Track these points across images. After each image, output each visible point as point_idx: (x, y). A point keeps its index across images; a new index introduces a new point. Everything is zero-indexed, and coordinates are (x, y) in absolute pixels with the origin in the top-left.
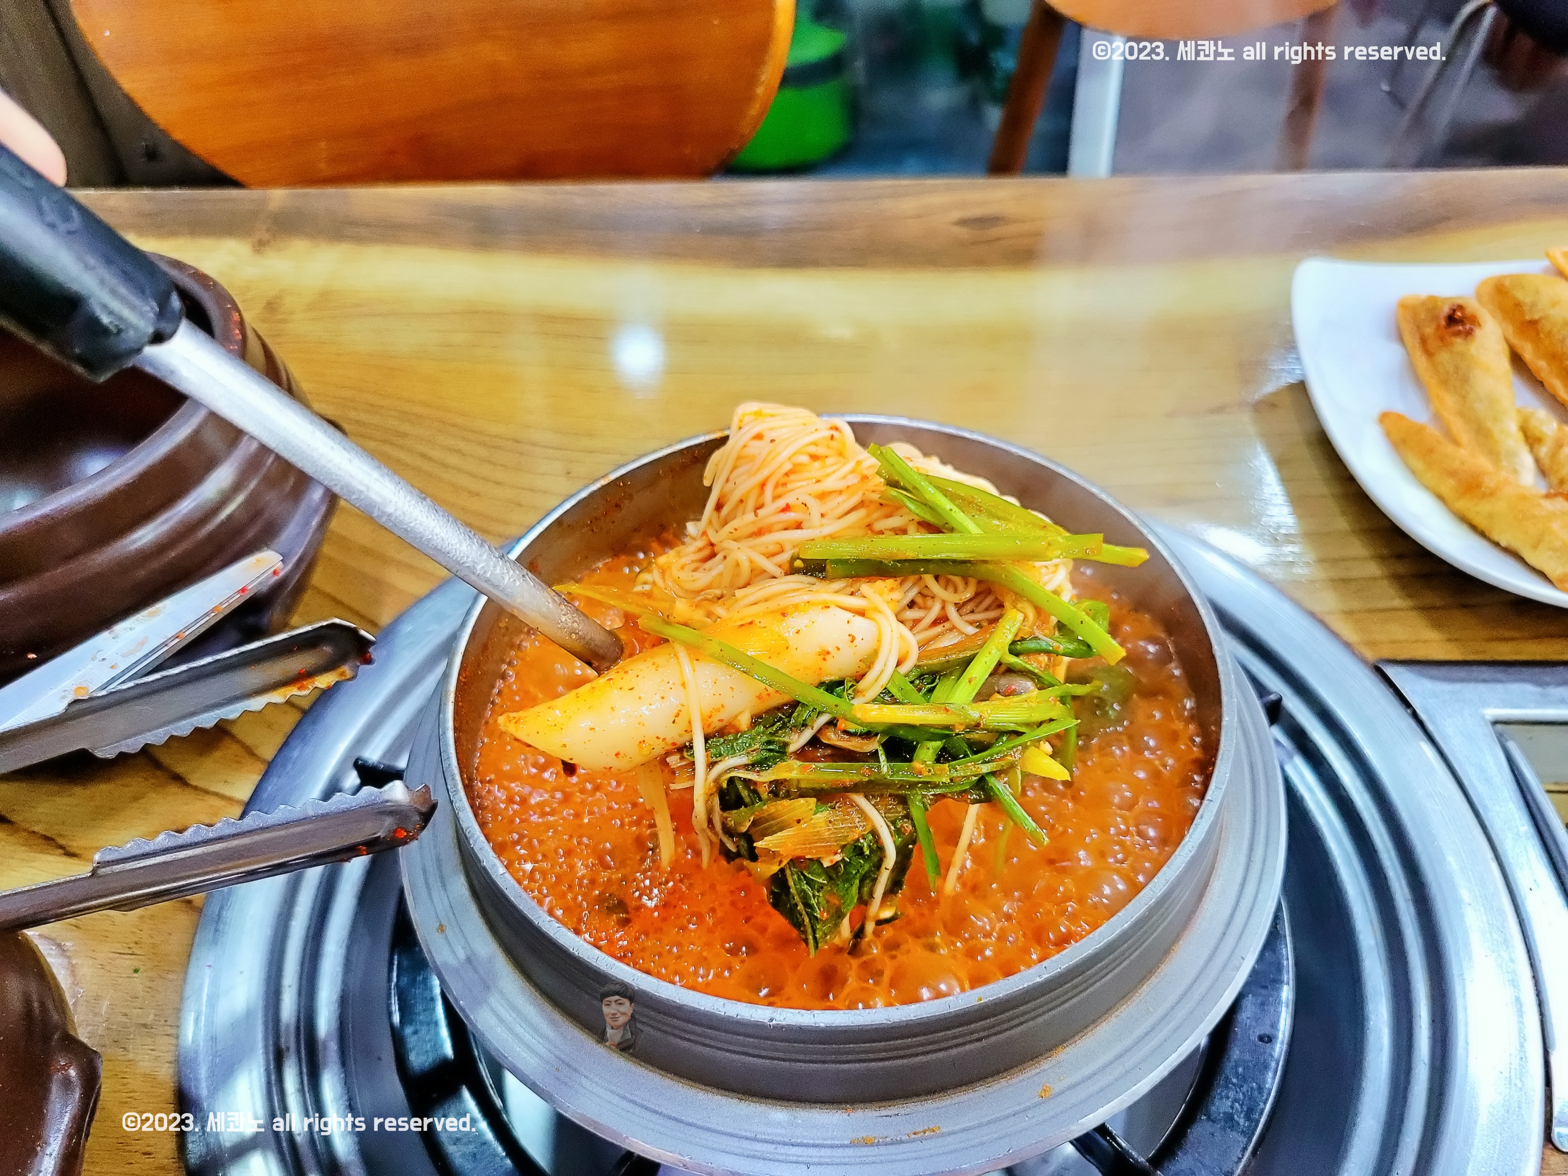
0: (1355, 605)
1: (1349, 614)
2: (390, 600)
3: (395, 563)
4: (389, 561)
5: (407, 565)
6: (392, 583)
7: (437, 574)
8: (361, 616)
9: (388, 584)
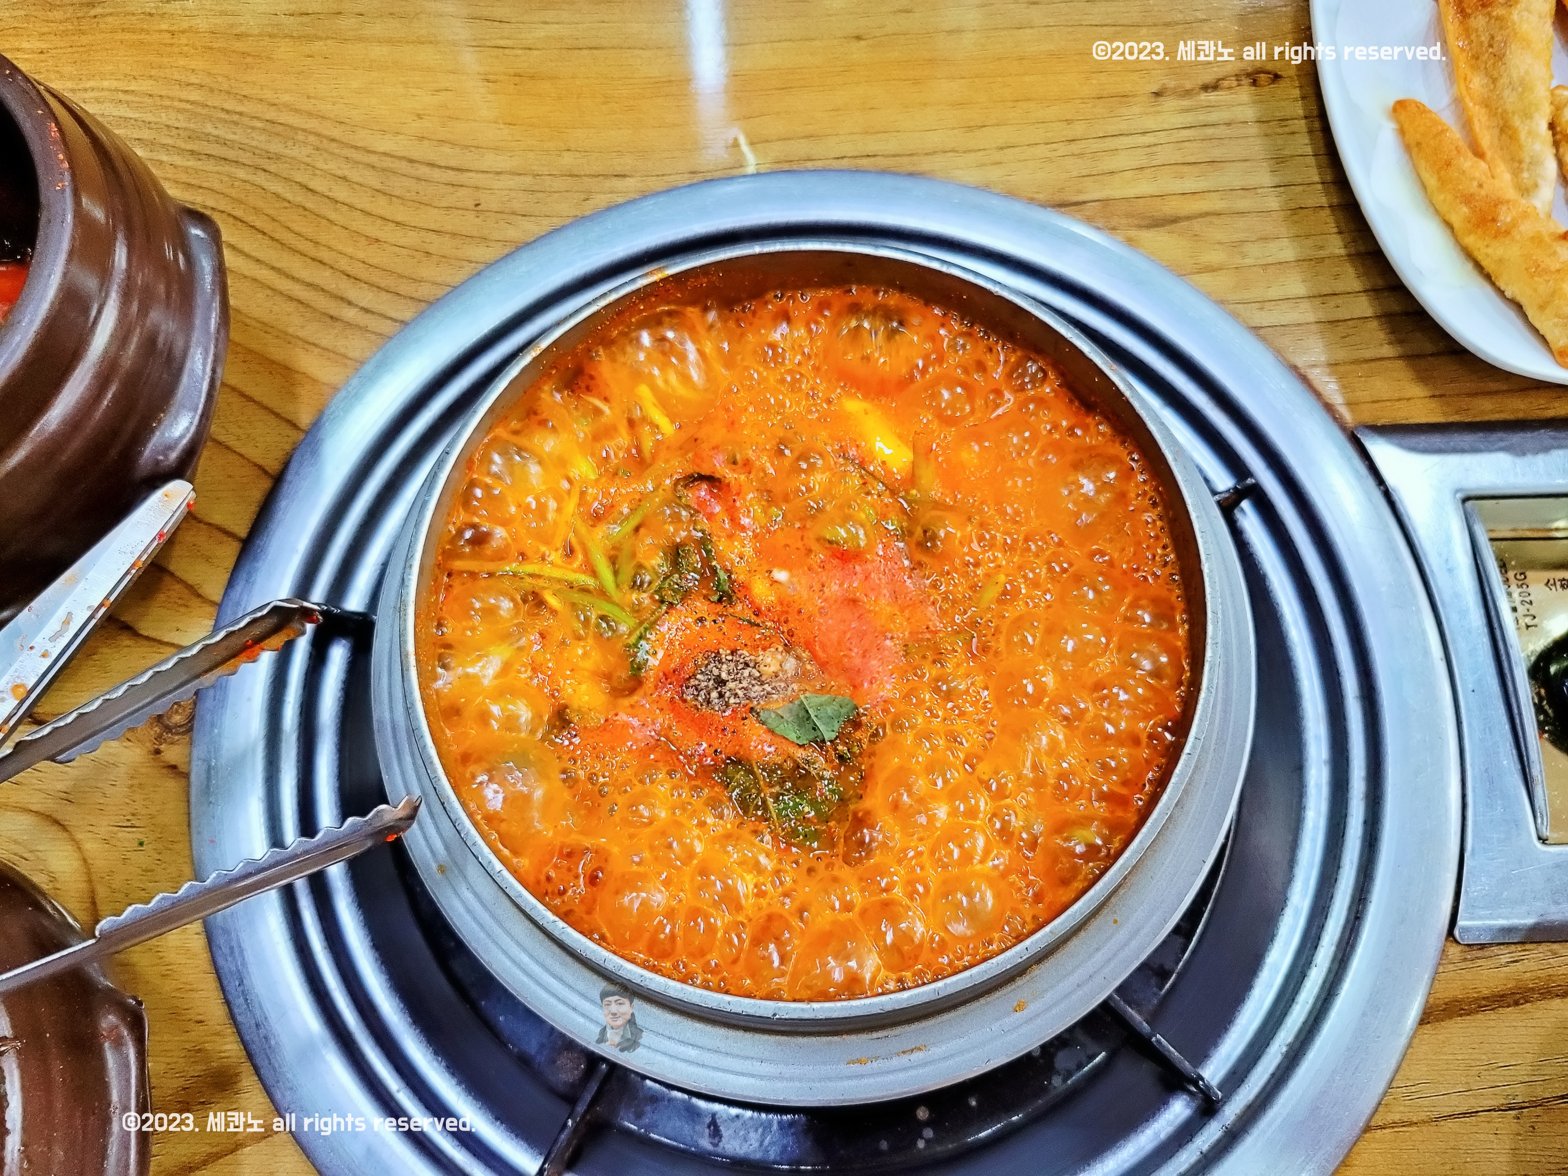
0: (1342, 354)
1: (1333, 365)
2: (305, 393)
3: (300, 343)
4: (293, 340)
5: (314, 344)
6: (302, 370)
7: (351, 355)
8: (277, 415)
9: (298, 372)
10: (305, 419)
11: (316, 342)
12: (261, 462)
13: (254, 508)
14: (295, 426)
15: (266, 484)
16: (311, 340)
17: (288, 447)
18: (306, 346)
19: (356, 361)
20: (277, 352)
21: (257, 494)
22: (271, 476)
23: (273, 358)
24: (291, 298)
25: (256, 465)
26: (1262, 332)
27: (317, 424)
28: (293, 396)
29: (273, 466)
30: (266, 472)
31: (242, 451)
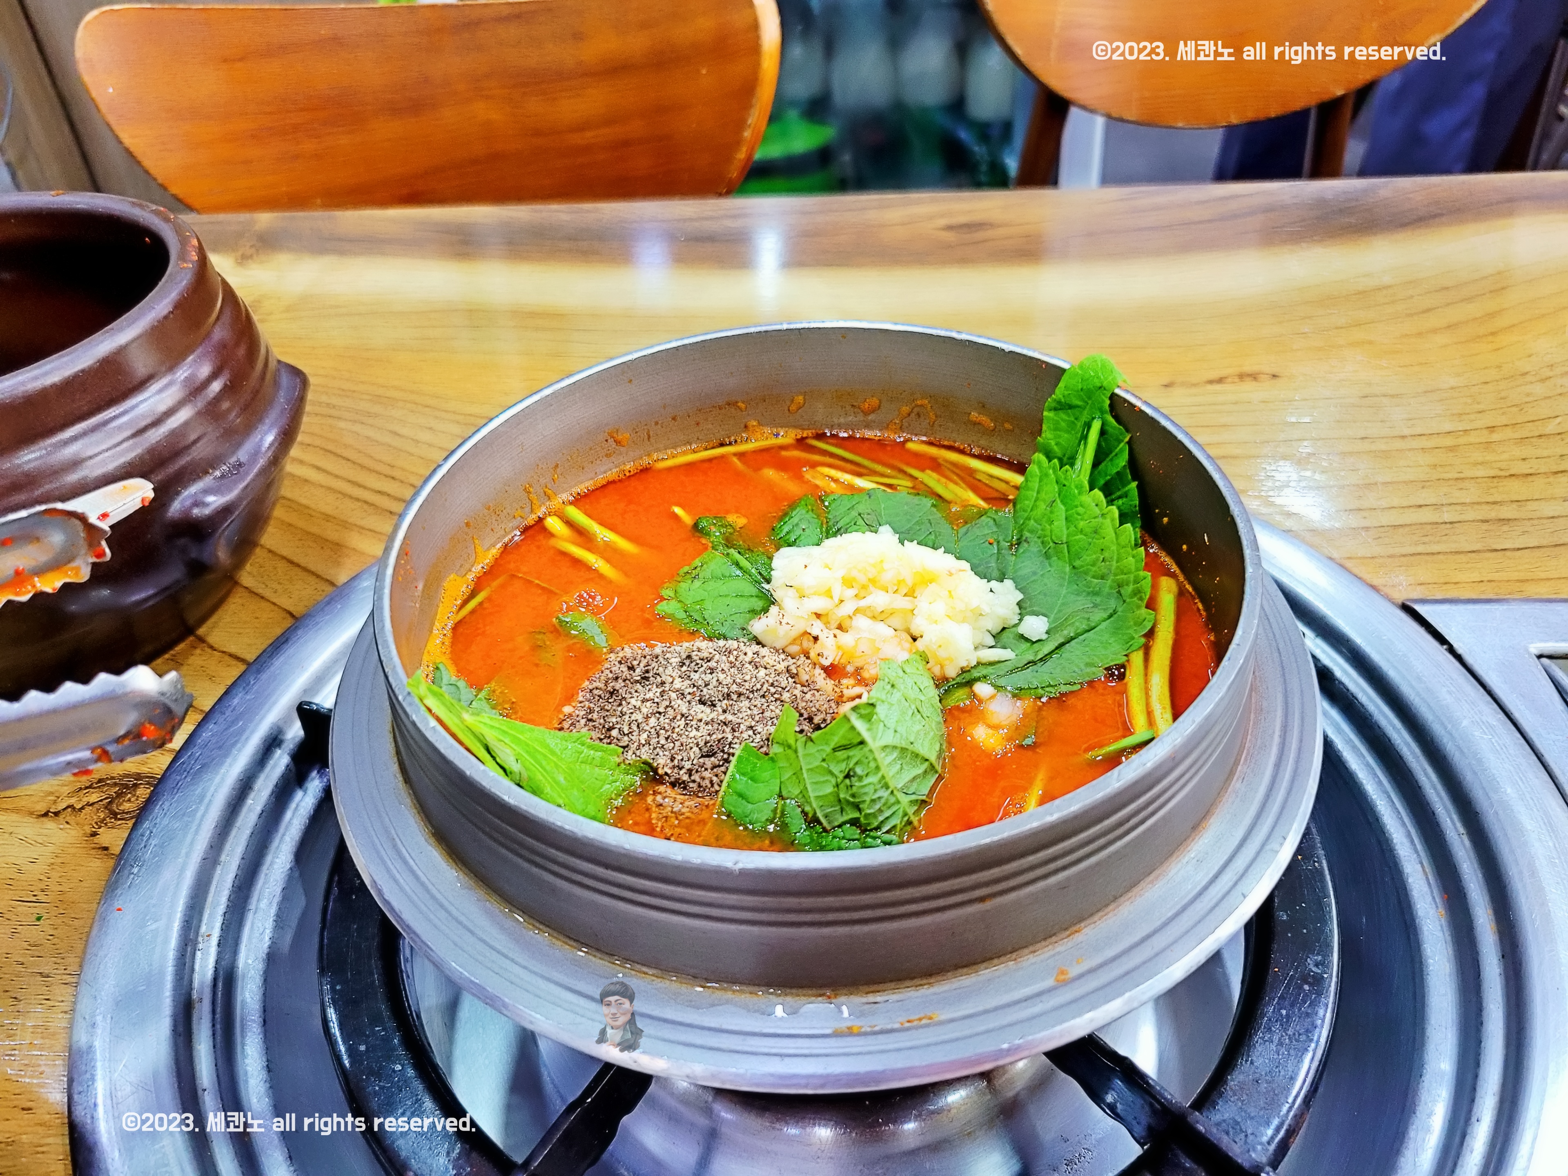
2: (349, 561)
4: (350, 527)
6: (351, 547)
8: (318, 576)
9: (347, 548)
10: (342, 579)
14: (332, 584)
15: (288, 623)
17: (320, 599)
18: (361, 530)
22: (295, 618)
23: (328, 538)
24: (358, 500)
25: (285, 611)
28: (337, 563)
29: (300, 610)
30: (290, 614)
31: (276, 600)
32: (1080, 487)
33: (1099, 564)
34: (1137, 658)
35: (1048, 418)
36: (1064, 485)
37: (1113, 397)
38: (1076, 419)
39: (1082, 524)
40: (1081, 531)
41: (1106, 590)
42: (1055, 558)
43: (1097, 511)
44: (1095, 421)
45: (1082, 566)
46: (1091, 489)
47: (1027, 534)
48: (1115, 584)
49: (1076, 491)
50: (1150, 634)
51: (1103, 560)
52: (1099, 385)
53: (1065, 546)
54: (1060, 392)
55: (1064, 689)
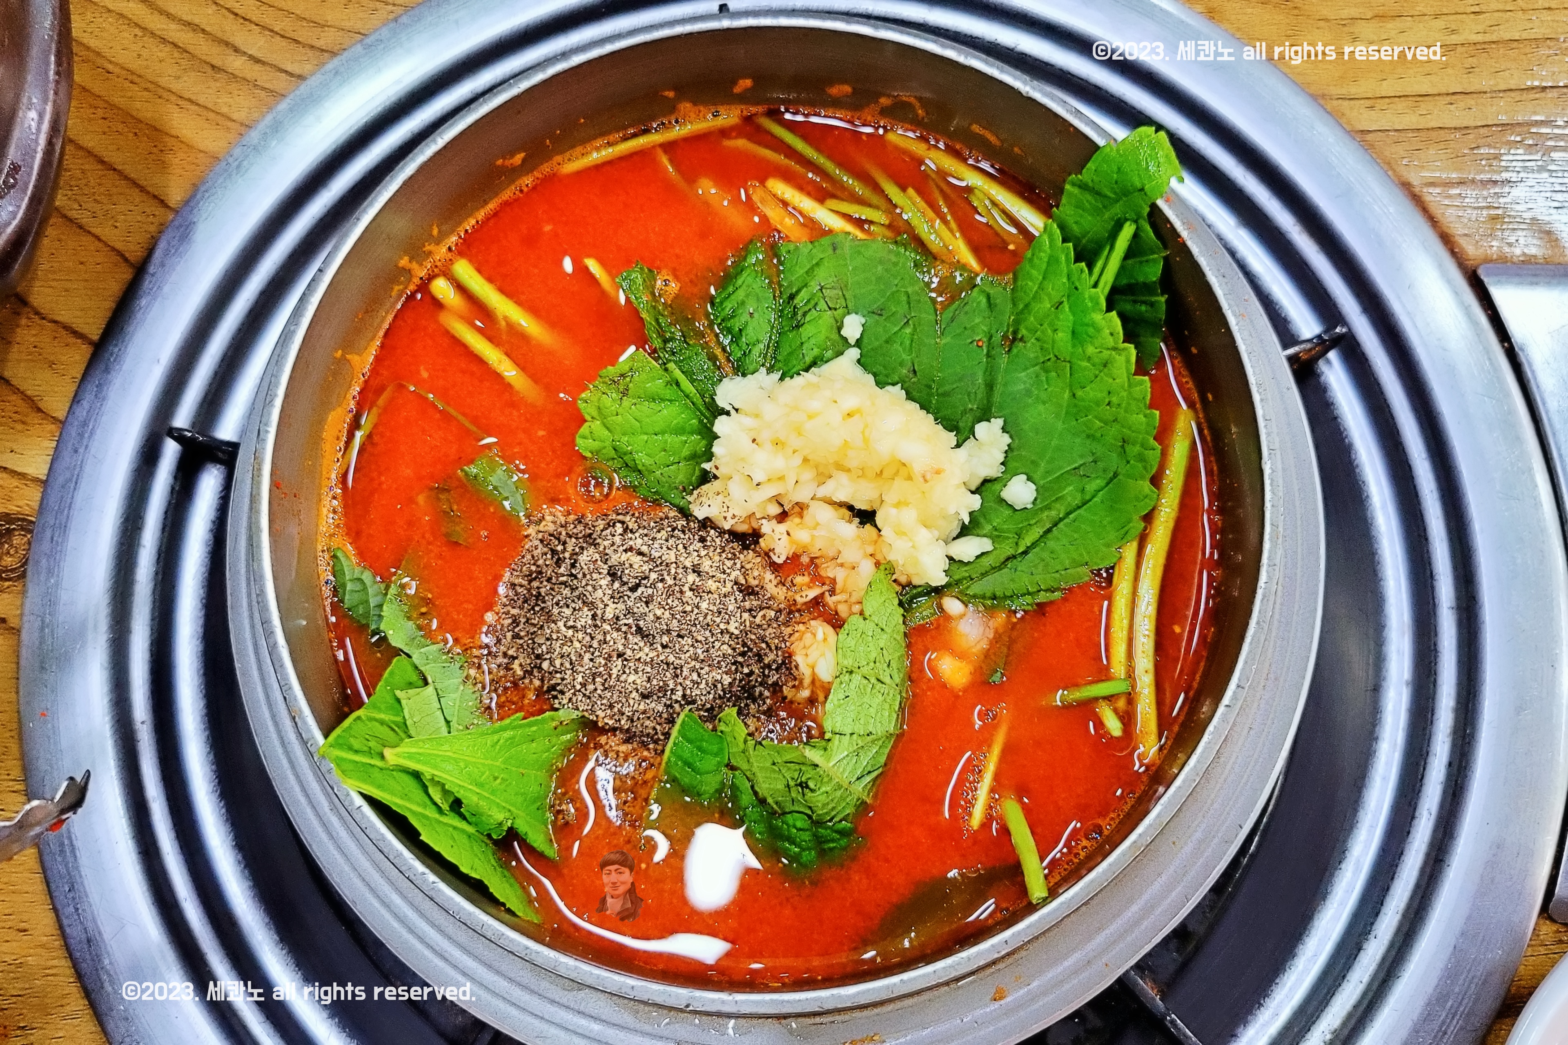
2: (177, 160)
3: (173, 98)
4: (165, 95)
5: (190, 100)
6: (173, 132)
7: (235, 116)
8: (142, 189)
9: (167, 134)
10: (175, 197)
11: (193, 98)
12: (119, 246)
13: (109, 305)
14: (163, 203)
15: (127, 275)
16: (186, 95)
17: (153, 229)
18: (181, 102)
19: (242, 124)
20: (144, 108)
21: (114, 287)
22: (131, 265)
23: (140, 115)
24: (164, 40)
25: (113, 249)
26: (1369, 137)
27: (190, 201)
28: (163, 166)
29: (135, 252)
30: (126, 260)
31: (97, 231)
32: (1095, 300)
33: (1103, 406)
34: (1130, 552)
35: (1070, 194)
36: (1076, 288)
37: (1154, 207)
38: (1104, 207)
39: (1090, 350)
40: (1089, 359)
41: (1109, 439)
42: (1053, 374)
43: (1110, 341)
44: (1128, 223)
45: (1083, 400)
46: (1109, 309)
47: (1023, 332)
48: (1120, 437)
49: (1090, 304)
50: (1148, 518)
51: (1109, 404)
52: (1139, 186)
53: (1068, 365)
54: (1088, 174)
55: (1042, 597)
